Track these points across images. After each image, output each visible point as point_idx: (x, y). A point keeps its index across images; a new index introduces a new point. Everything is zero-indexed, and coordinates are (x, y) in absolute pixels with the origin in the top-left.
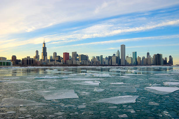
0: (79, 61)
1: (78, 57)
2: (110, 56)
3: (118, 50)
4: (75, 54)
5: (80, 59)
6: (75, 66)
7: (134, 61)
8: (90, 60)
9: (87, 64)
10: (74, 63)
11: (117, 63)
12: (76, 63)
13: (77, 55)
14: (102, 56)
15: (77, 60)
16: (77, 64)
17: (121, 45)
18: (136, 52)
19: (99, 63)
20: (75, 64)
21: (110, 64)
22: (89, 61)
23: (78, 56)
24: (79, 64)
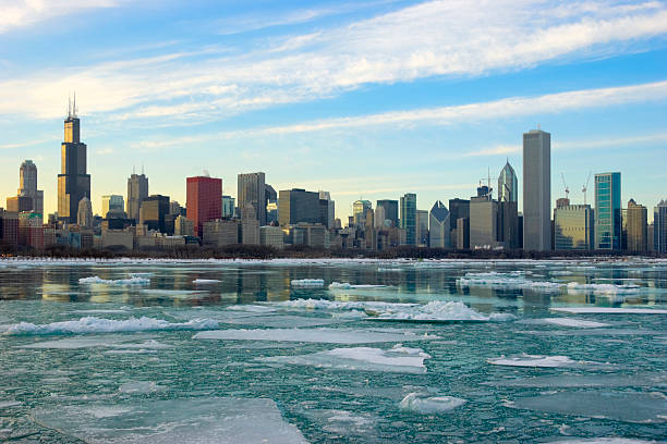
0: (276, 224)
1: (271, 206)
2: (457, 200)
3: (508, 164)
4: (255, 187)
5: (285, 216)
6: (257, 257)
7: (605, 226)
8: (345, 223)
9: (328, 244)
10: (250, 237)
11: (500, 237)
12: (262, 237)
13: (270, 194)
14: (410, 200)
15: (267, 218)
16: (268, 242)
17: (526, 136)
18: (616, 177)
19: (395, 240)
20: (257, 242)
21: (460, 246)
22: (337, 229)
23: (274, 199)
24: (280, 245)
